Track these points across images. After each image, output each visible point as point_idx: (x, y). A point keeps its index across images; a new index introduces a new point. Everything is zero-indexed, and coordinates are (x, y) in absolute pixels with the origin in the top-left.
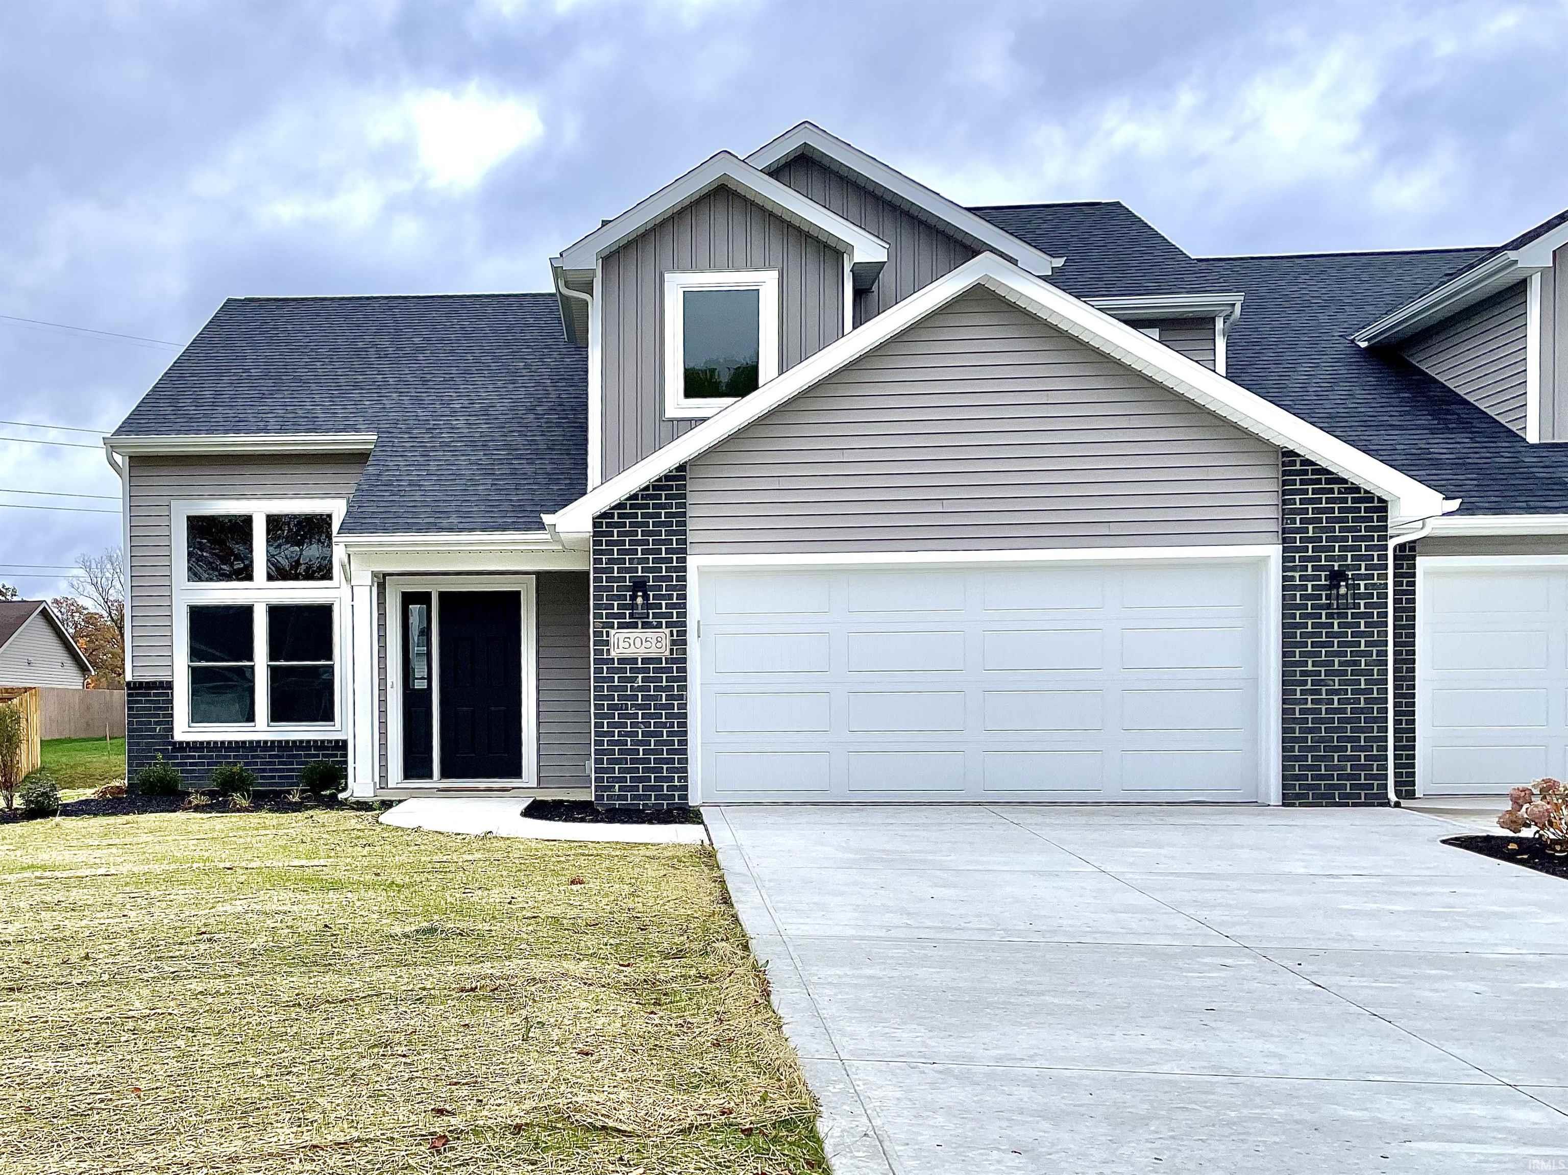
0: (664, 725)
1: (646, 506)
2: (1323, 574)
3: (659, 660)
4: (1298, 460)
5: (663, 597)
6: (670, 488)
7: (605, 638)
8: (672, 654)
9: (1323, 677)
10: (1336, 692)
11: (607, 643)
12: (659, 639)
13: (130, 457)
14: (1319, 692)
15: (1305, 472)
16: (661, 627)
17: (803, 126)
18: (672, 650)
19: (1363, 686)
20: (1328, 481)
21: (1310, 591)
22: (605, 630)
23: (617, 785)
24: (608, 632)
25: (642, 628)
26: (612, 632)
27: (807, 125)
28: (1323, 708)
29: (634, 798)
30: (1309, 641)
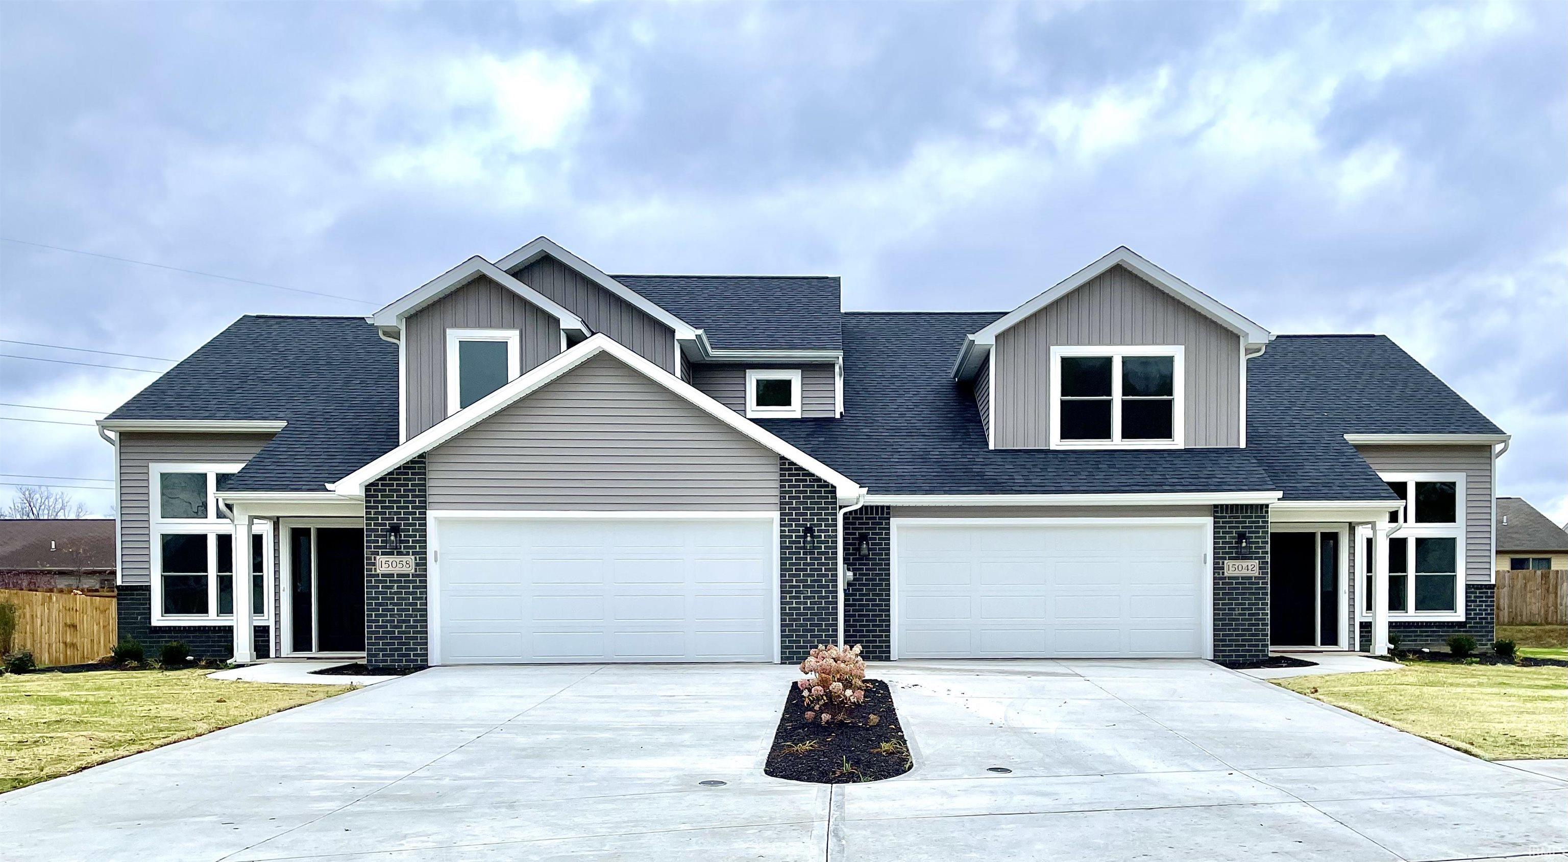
0: (411, 616)
1: (399, 479)
2: (801, 529)
3: (408, 575)
4: (787, 462)
5: (410, 536)
6: (414, 468)
7: (373, 561)
8: (416, 571)
9: (801, 589)
10: (809, 598)
11: (374, 564)
12: (408, 562)
13: (120, 433)
14: (799, 598)
15: (791, 469)
16: (409, 555)
17: (540, 240)
18: (416, 569)
19: (824, 594)
20: (804, 475)
21: (794, 539)
22: (373, 556)
23: (381, 653)
24: (375, 558)
25: (397, 555)
26: (378, 557)
27: (543, 239)
28: (802, 607)
29: (392, 661)
30: (794, 568)
